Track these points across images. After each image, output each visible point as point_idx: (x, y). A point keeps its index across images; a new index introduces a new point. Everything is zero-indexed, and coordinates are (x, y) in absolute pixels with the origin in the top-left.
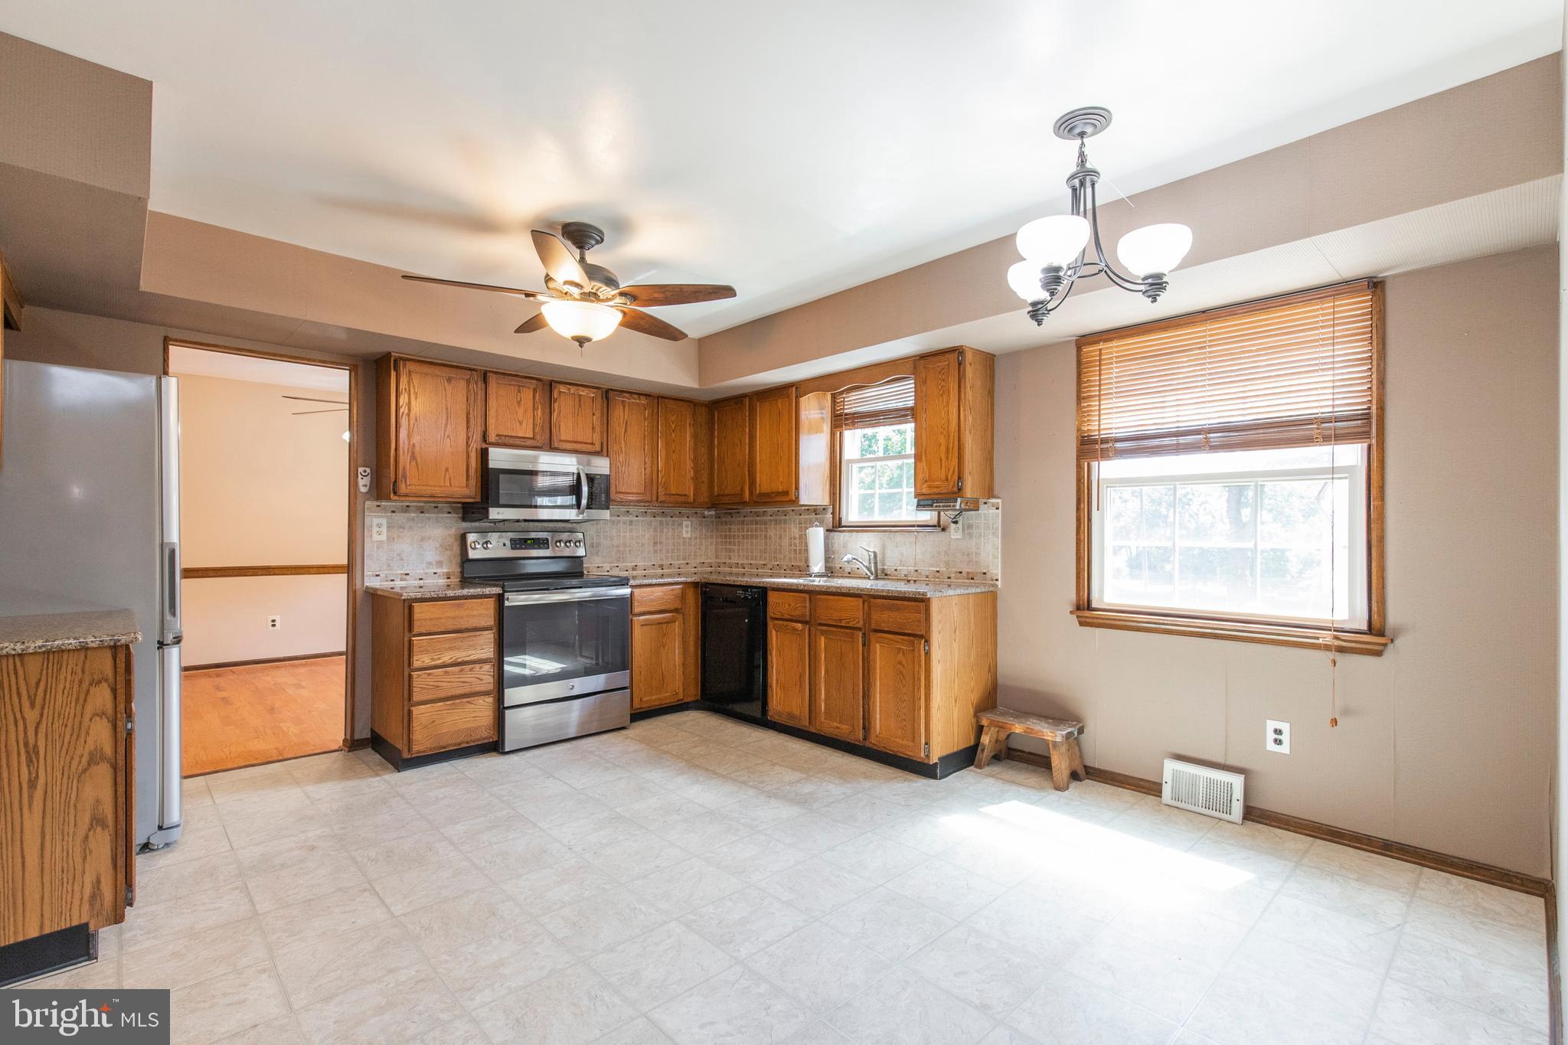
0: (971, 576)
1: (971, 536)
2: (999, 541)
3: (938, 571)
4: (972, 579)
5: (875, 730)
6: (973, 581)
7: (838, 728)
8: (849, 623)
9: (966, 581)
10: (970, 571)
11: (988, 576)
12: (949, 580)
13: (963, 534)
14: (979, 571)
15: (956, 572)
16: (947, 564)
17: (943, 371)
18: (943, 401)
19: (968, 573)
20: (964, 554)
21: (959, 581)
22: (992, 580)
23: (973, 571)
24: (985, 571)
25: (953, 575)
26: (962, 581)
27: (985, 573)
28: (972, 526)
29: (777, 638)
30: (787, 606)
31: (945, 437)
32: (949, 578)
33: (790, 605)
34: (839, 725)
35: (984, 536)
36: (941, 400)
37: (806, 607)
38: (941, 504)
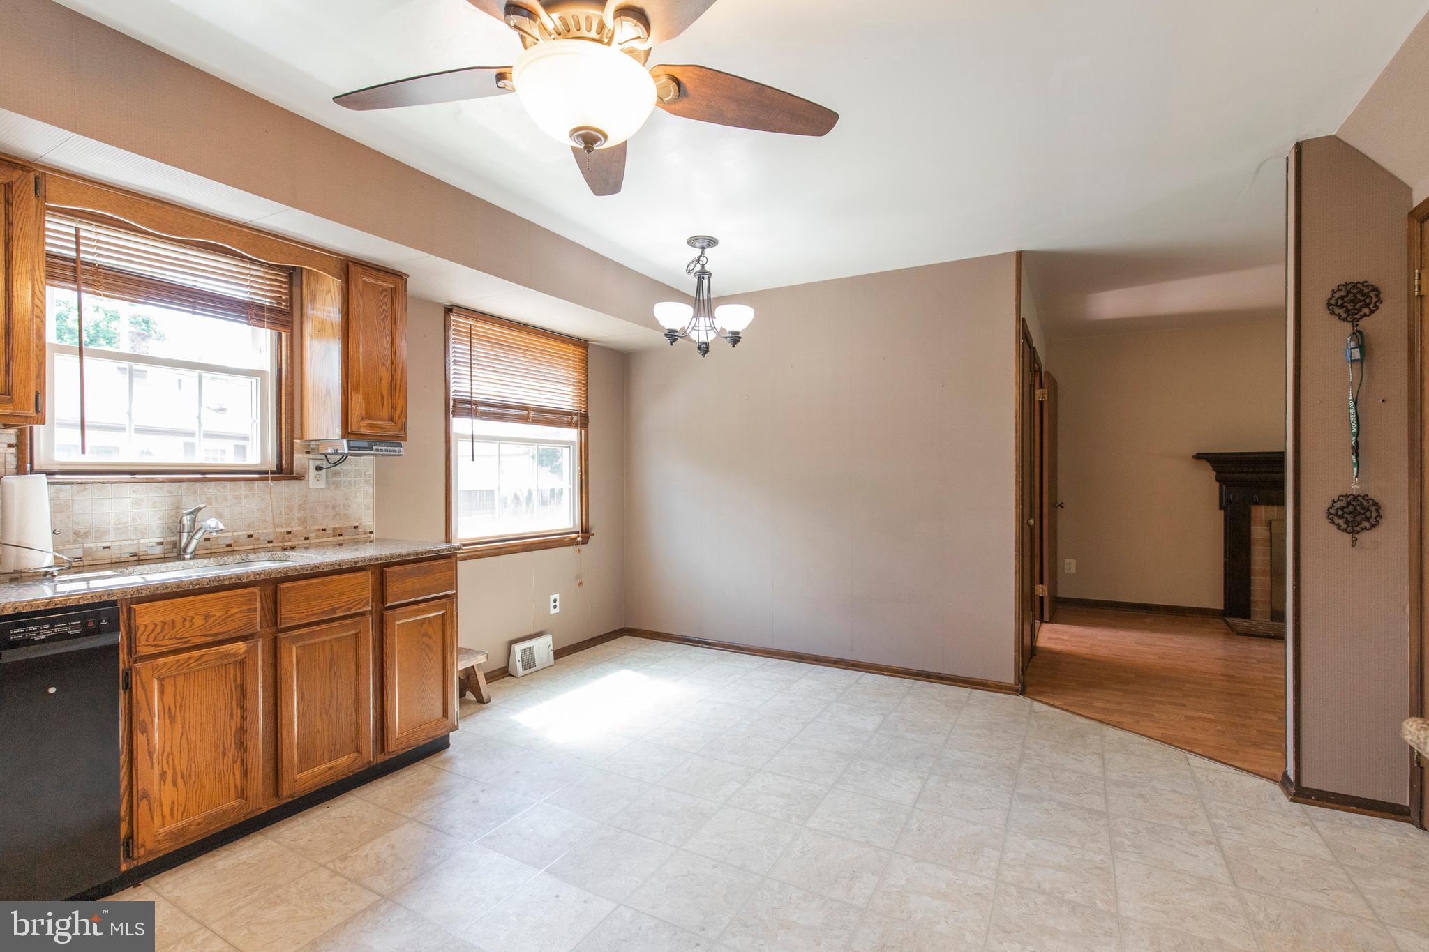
0: (338, 532)
1: (337, 485)
2: (370, 490)
3: (289, 533)
4: (340, 535)
5: (395, 732)
6: (341, 538)
7: (330, 768)
8: (349, 609)
9: (334, 539)
10: (337, 526)
11: (360, 530)
12: (308, 541)
13: (328, 483)
14: (348, 524)
15: (318, 530)
16: (303, 521)
17: (385, 293)
18: (385, 328)
19: (334, 529)
20: (327, 507)
21: (321, 540)
22: (365, 533)
23: (341, 526)
24: (356, 524)
25: (312, 535)
26: (325, 540)
27: (356, 527)
28: (339, 473)
30: (199, 621)
32: (307, 538)
33: (207, 617)
34: (330, 765)
35: (355, 484)
36: (382, 326)
37: (255, 610)
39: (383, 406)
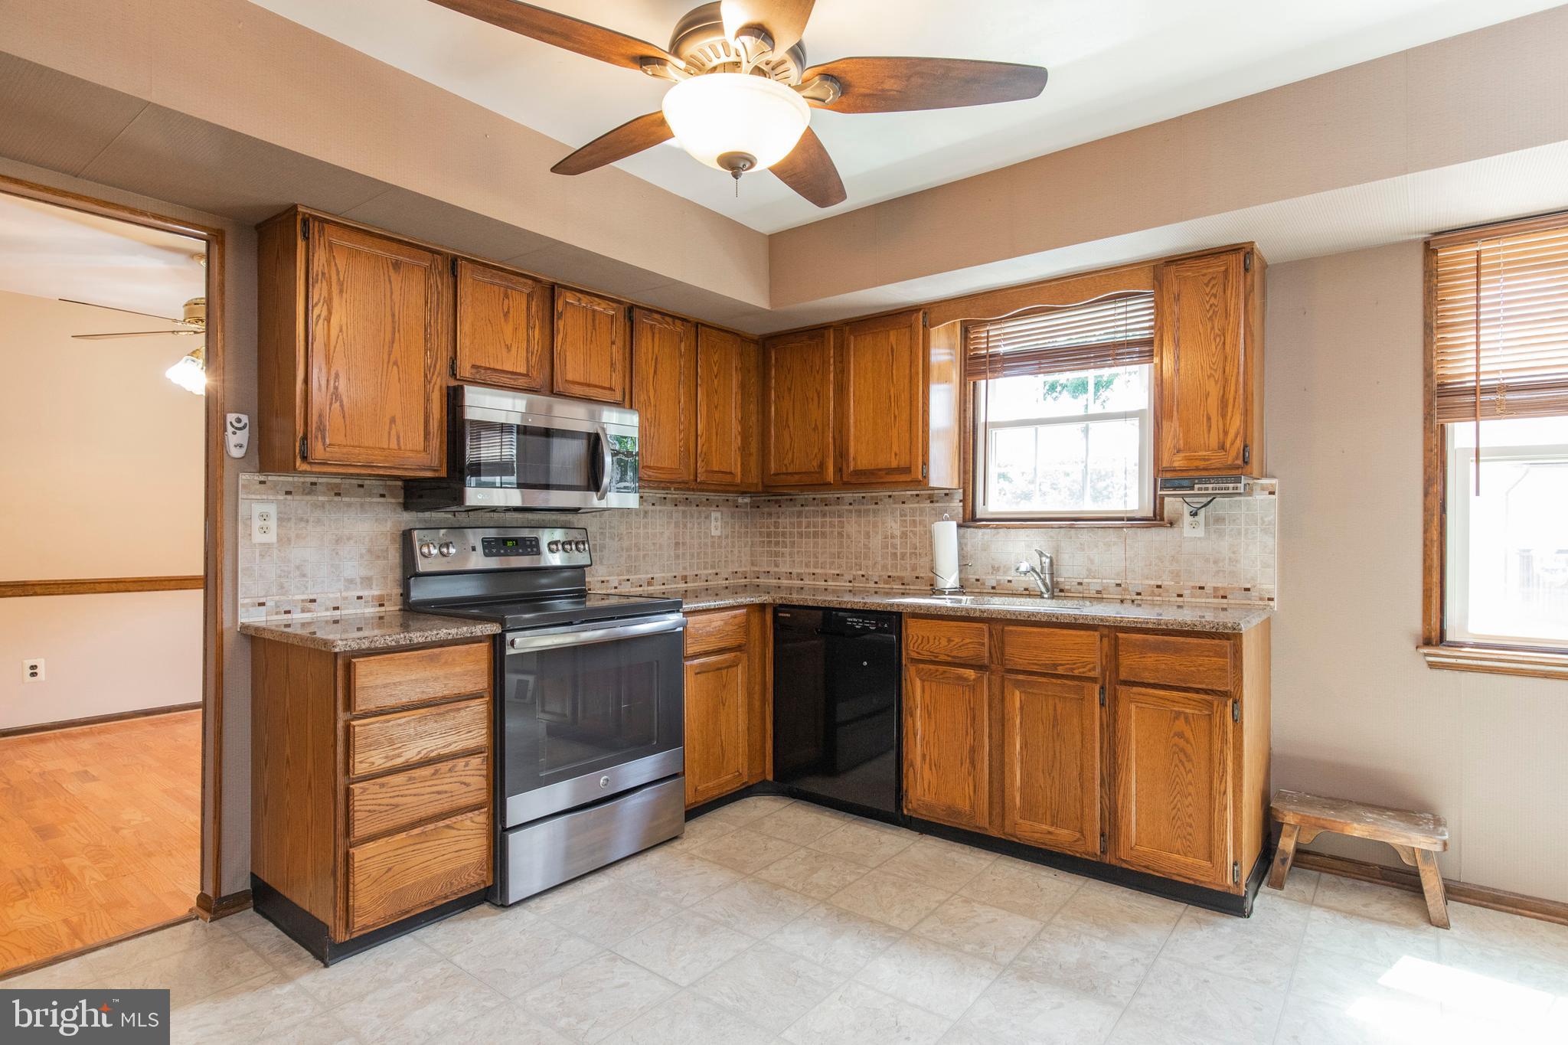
0: (1222, 593)
1: (1221, 534)
2: (1272, 542)
3: (1159, 587)
4: (1224, 597)
5: (1128, 837)
6: (1225, 601)
7: (1050, 833)
8: (1072, 670)
9: (1216, 601)
10: (1219, 585)
11: (1254, 593)
12: (1180, 599)
13: (1207, 531)
14: (1236, 585)
15: (1193, 587)
16: (1176, 575)
17: (1213, 282)
18: (1213, 328)
19: (1216, 589)
20: (1207, 560)
21: (1198, 600)
22: (1261, 599)
23: (1225, 585)
24: (1248, 586)
25: (1186, 592)
26: (1203, 600)
27: (1247, 590)
28: (1224, 519)
29: (923, 691)
30: (944, 642)
31: (1216, 382)
32: (1180, 596)
33: (949, 641)
34: (1052, 829)
35: (1246, 534)
36: (1209, 325)
37: (983, 644)
38: (1210, 486)
39: (1209, 431)
